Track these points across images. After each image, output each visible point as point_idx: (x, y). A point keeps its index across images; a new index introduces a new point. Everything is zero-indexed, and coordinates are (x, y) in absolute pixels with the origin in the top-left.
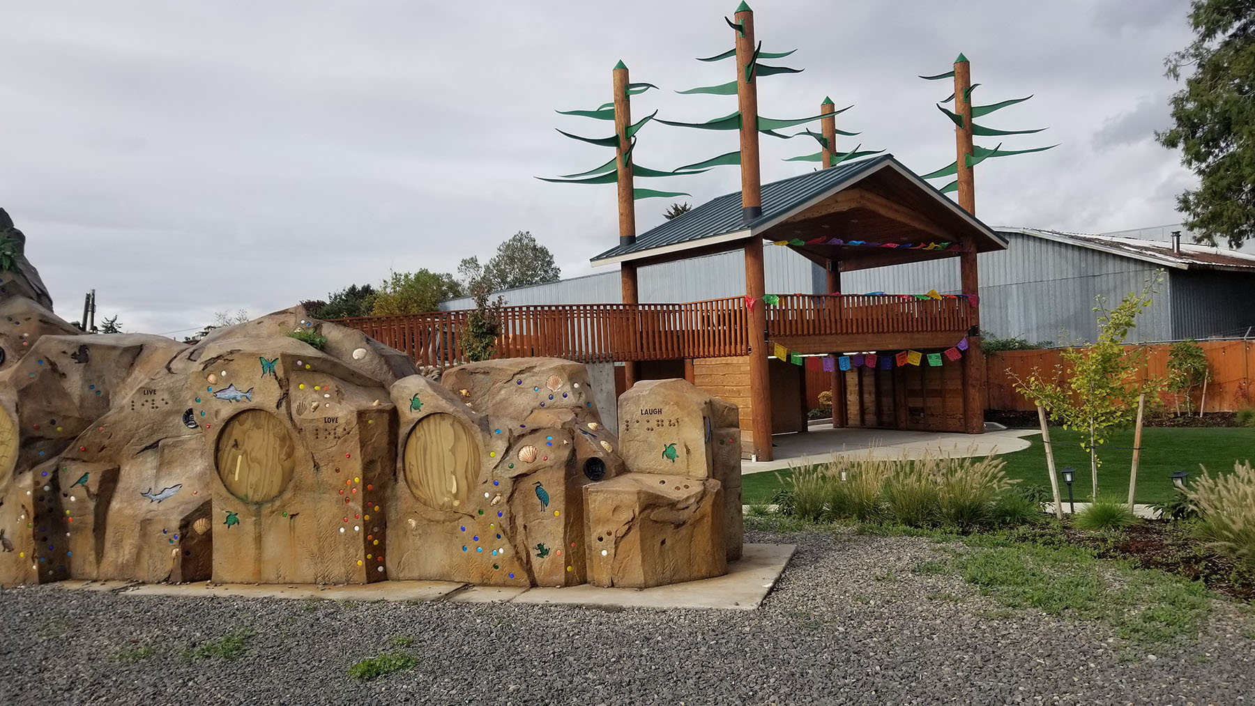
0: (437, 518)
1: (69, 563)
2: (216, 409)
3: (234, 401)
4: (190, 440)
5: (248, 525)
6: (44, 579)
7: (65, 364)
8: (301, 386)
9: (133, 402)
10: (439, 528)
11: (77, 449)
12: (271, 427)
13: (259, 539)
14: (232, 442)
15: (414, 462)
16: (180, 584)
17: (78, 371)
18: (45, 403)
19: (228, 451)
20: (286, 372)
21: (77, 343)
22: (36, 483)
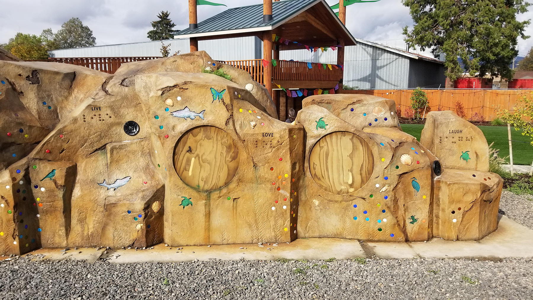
0: (336, 199)
1: (40, 236)
2: (173, 124)
3: (189, 119)
4: (132, 144)
5: (200, 205)
6: (24, 250)
7: (22, 84)
8: (241, 110)
9: (84, 116)
10: (337, 205)
11: (43, 152)
12: (219, 138)
13: (208, 215)
14: (186, 148)
15: (317, 162)
16: (146, 248)
17: (32, 91)
18: (13, 115)
19: (183, 156)
20: (231, 100)
21: (30, 68)
22: (14, 179)
